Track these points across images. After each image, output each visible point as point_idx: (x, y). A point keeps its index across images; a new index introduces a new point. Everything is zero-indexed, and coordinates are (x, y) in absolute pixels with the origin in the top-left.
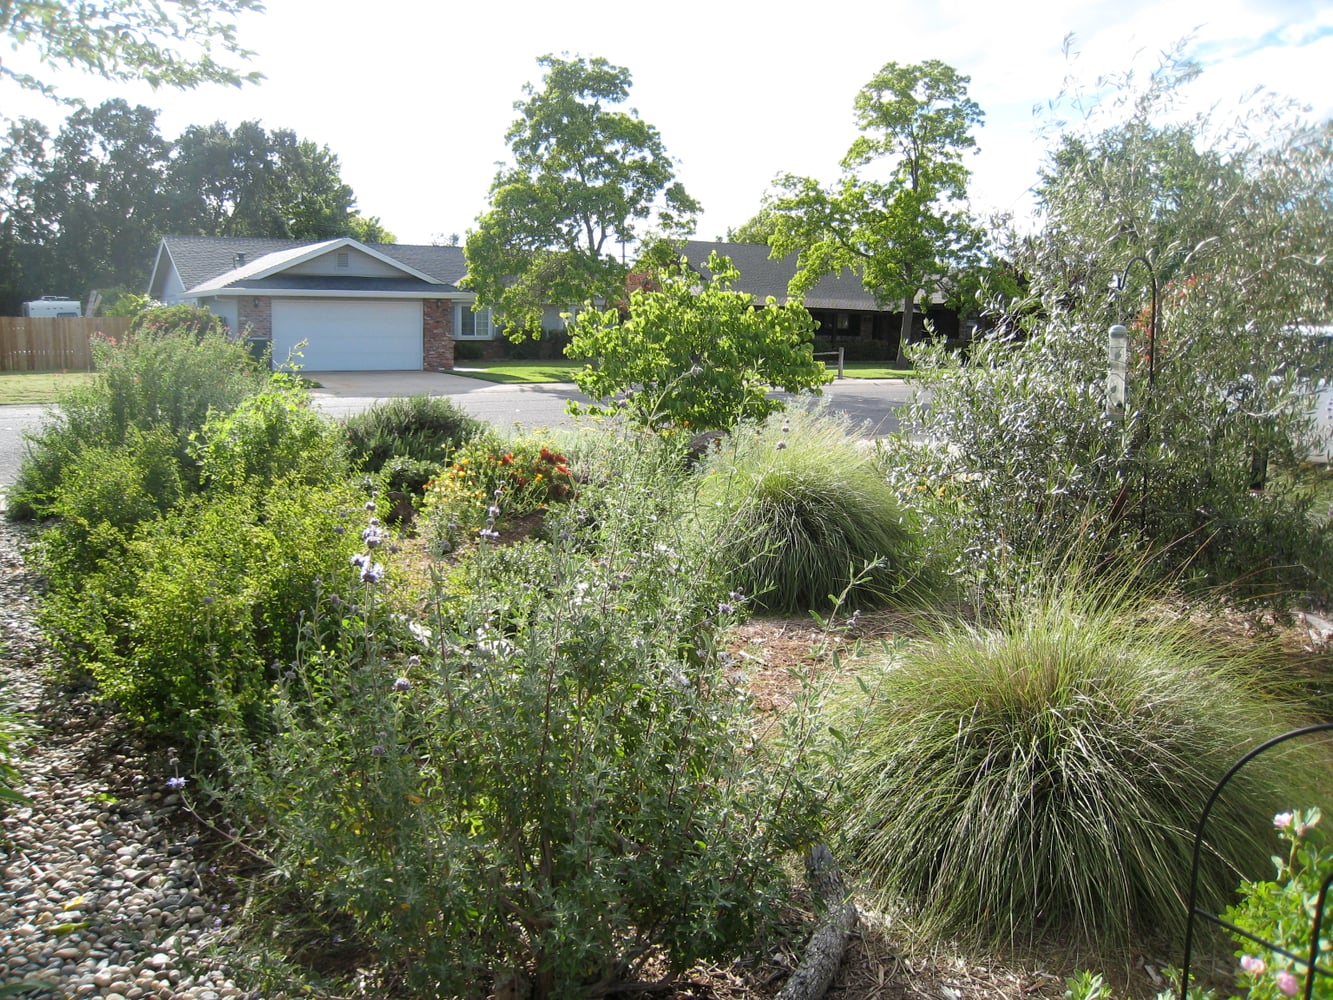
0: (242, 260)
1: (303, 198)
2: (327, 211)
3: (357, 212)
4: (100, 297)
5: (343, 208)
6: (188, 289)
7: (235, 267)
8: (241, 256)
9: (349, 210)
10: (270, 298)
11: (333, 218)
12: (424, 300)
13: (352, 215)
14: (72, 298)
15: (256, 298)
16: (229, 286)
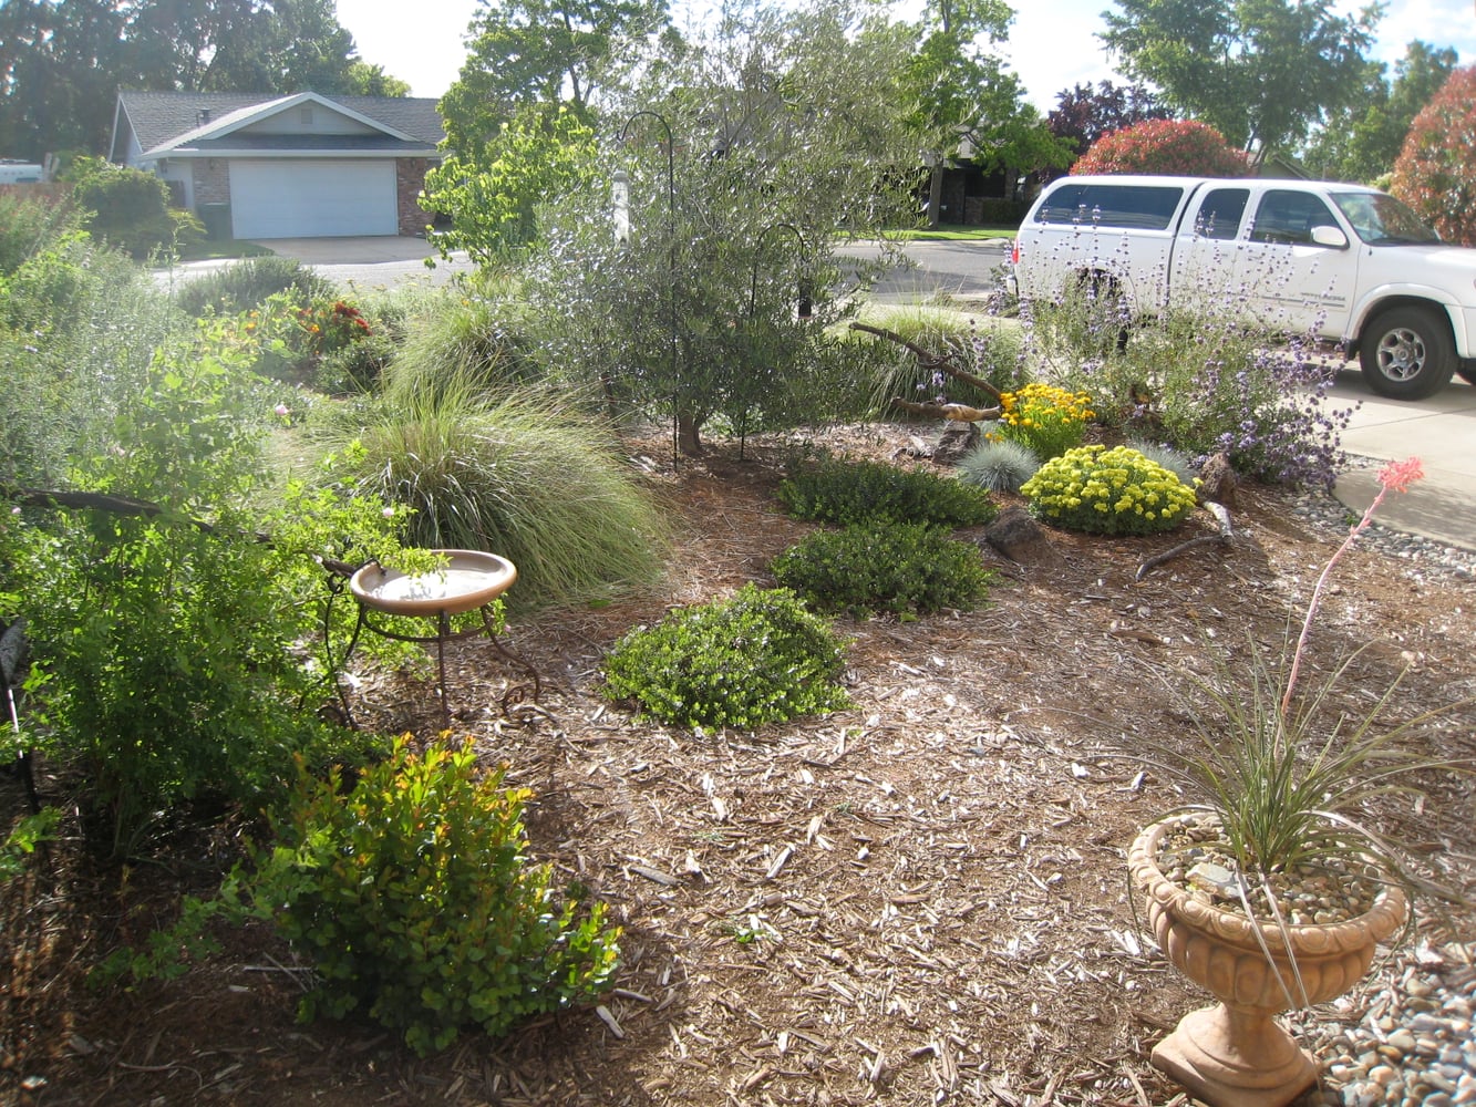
0: (206, 117)
1: (296, 44)
2: (325, 58)
3: (358, 58)
4: (58, 160)
5: (341, 56)
6: (145, 150)
7: (198, 126)
8: (205, 113)
9: (349, 57)
10: (227, 159)
11: (331, 67)
12: (398, 159)
13: (351, 62)
14: (32, 162)
15: (211, 159)
16: (181, 146)
